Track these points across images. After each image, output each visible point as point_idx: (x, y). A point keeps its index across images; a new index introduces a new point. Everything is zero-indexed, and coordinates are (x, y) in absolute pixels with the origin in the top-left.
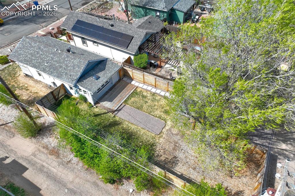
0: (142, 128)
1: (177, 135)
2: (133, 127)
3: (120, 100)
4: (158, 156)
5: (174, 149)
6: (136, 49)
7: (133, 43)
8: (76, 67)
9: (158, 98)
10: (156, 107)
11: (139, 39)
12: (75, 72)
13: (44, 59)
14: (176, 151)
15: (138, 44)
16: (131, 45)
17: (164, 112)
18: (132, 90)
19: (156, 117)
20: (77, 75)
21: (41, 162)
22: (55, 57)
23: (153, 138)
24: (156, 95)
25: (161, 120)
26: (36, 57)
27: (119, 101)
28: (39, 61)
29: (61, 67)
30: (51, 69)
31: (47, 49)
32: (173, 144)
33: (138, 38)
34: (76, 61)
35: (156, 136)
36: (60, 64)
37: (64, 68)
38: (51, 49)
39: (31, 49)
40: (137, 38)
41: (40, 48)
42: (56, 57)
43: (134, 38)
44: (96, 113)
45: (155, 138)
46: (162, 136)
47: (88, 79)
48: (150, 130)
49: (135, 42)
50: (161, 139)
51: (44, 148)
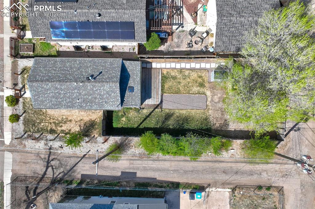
0: (191, 110)
1: (219, 102)
2: (184, 112)
3: (157, 92)
4: (213, 125)
5: (222, 114)
6: (145, 36)
7: (138, 30)
8: (110, 93)
9: (187, 73)
10: (190, 84)
11: (142, 23)
12: (114, 98)
13: (71, 97)
14: (225, 115)
15: (144, 30)
16: (137, 34)
17: (199, 86)
18: (159, 76)
19: (196, 94)
20: (118, 100)
21: (141, 165)
22: (81, 92)
23: (204, 113)
24: (183, 70)
25: (201, 95)
26: (62, 98)
27: (157, 94)
28: (68, 100)
29: (96, 98)
30: (87, 104)
31: (65, 86)
32: (220, 111)
33: (140, 22)
34: (106, 87)
35: (205, 111)
36: (92, 96)
37: (100, 98)
38: (70, 85)
39: (48, 93)
40: (138, 22)
41: (56, 88)
42: (82, 90)
43: (135, 24)
44: (147, 114)
45: (205, 113)
46: (209, 108)
47: (126, 95)
48: (198, 108)
49: (139, 28)
50: (210, 111)
51: (133, 157)
